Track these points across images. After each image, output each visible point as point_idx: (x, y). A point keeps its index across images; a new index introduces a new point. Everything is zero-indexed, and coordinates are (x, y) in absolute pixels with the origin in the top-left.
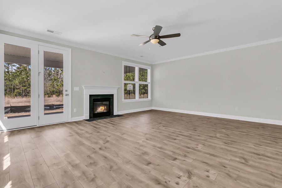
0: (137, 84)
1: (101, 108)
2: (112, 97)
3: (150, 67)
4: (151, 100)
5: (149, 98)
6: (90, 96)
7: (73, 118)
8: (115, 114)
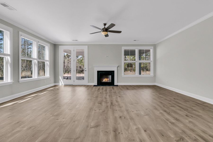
0: (137, 63)
1: (105, 79)
2: (113, 73)
3: (153, 47)
4: (154, 76)
5: (152, 75)
6: (98, 71)
7: (88, 83)
8: (115, 84)
